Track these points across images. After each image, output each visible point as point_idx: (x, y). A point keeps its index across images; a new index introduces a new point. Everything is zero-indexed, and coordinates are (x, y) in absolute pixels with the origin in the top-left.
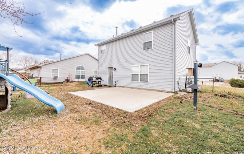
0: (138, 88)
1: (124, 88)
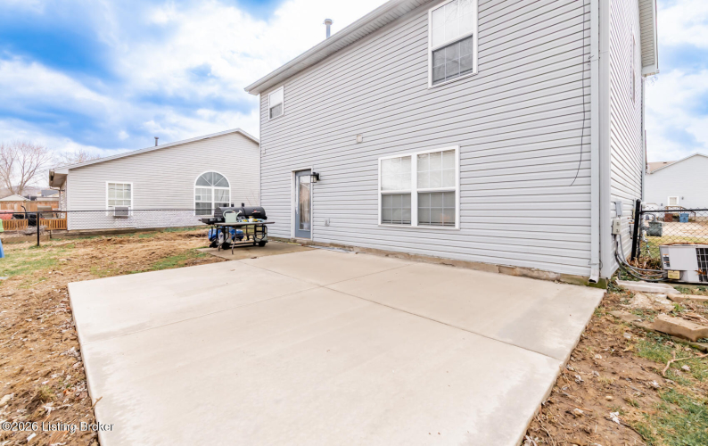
0: (408, 256)
1: (352, 254)
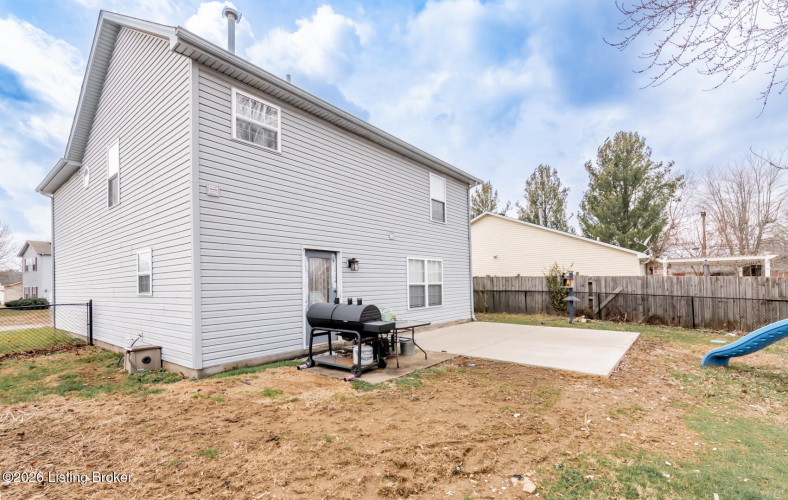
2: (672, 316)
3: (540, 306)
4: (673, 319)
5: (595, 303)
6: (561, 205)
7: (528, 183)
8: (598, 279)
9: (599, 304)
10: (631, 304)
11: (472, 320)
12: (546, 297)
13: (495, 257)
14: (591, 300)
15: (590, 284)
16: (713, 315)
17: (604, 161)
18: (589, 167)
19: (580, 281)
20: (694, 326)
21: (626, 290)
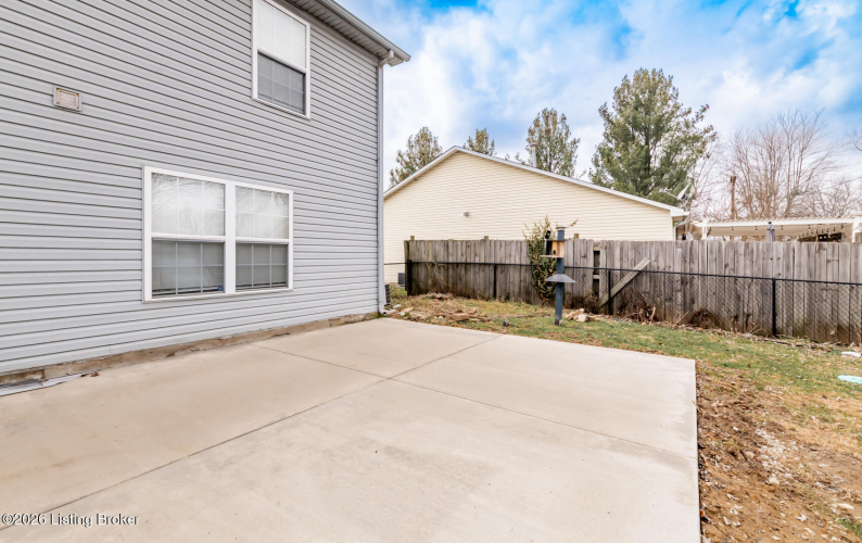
2: (733, 313)
3: (517, 289)
4: (736, 318)
5: (602, 286)
6: (570, 160)
7: (531, 132)
8: (609, 246)
9: (610, 286)
10: (664, 290)
11: (379, 315)
12: (527, 276)
13: (467, 215)
14: (596, 282)
15: (597, 253)
16: (810, 314)
17: (623, 103)
18: (604, 112)
19: (580, 248)
20: (775, 332)
21: (654, 264)
